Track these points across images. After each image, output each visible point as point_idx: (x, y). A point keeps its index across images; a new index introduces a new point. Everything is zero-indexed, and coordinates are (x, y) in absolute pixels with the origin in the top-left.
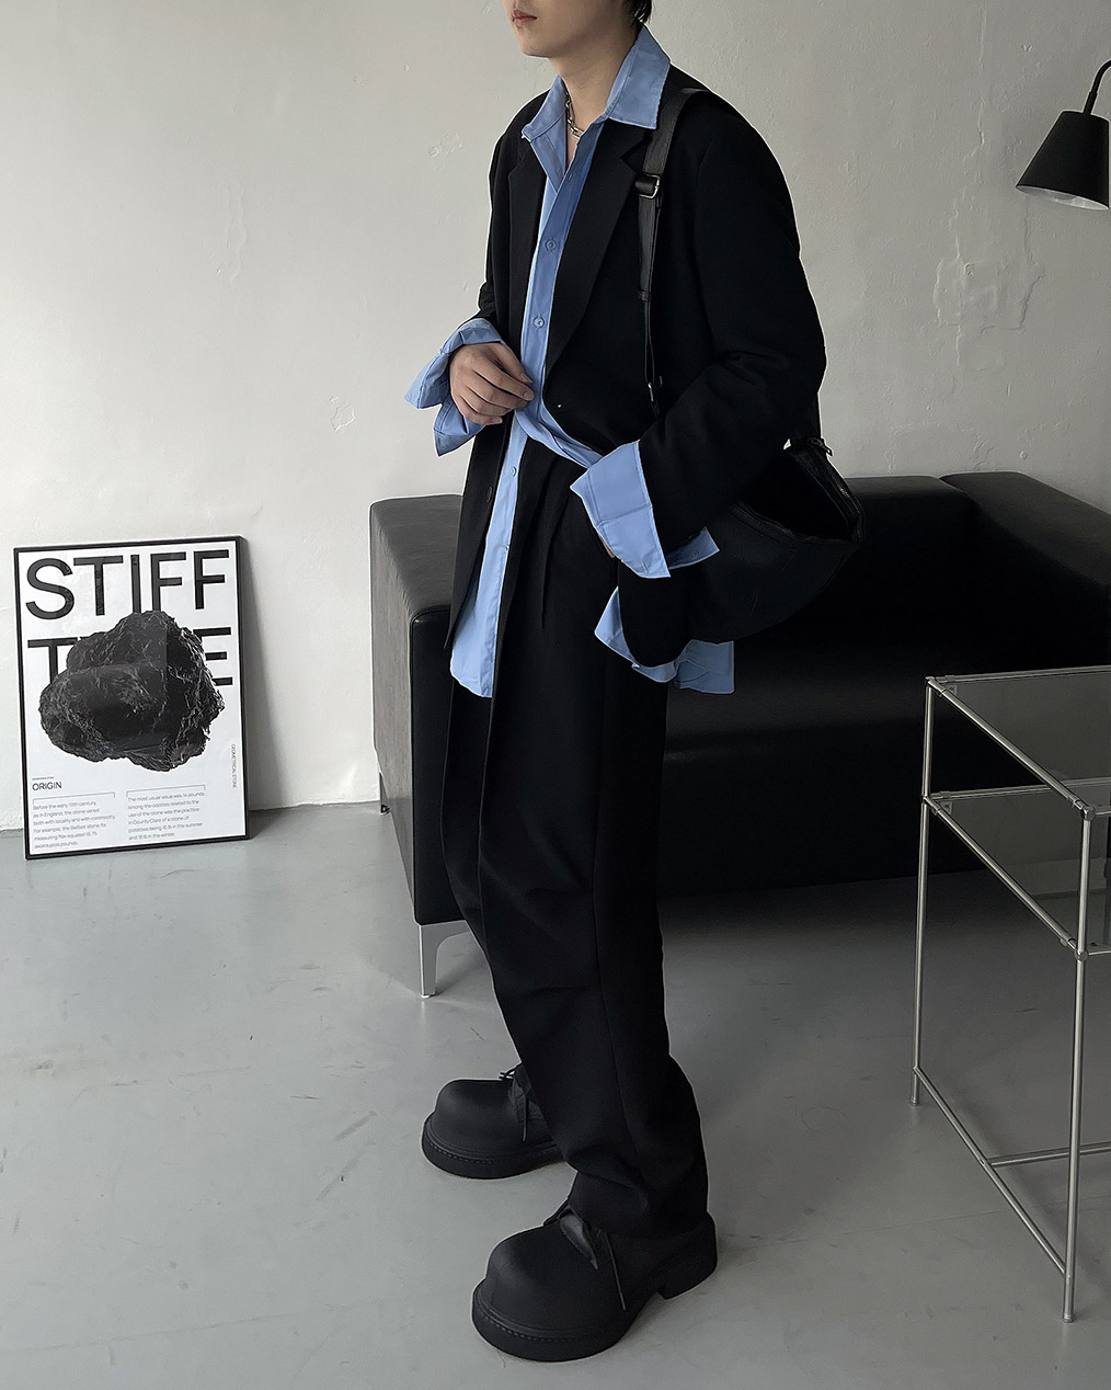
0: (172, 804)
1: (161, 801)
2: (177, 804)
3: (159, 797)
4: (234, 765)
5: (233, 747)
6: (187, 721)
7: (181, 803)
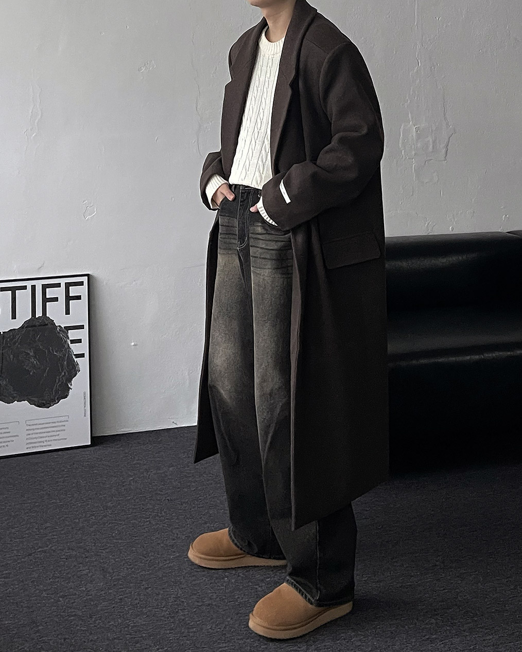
0: (51, 427)
1: (44, 426)
3: (43, 424)
4: (85, 404)
5: (85, 393)
6: (60, 379)
7: (55, 426)
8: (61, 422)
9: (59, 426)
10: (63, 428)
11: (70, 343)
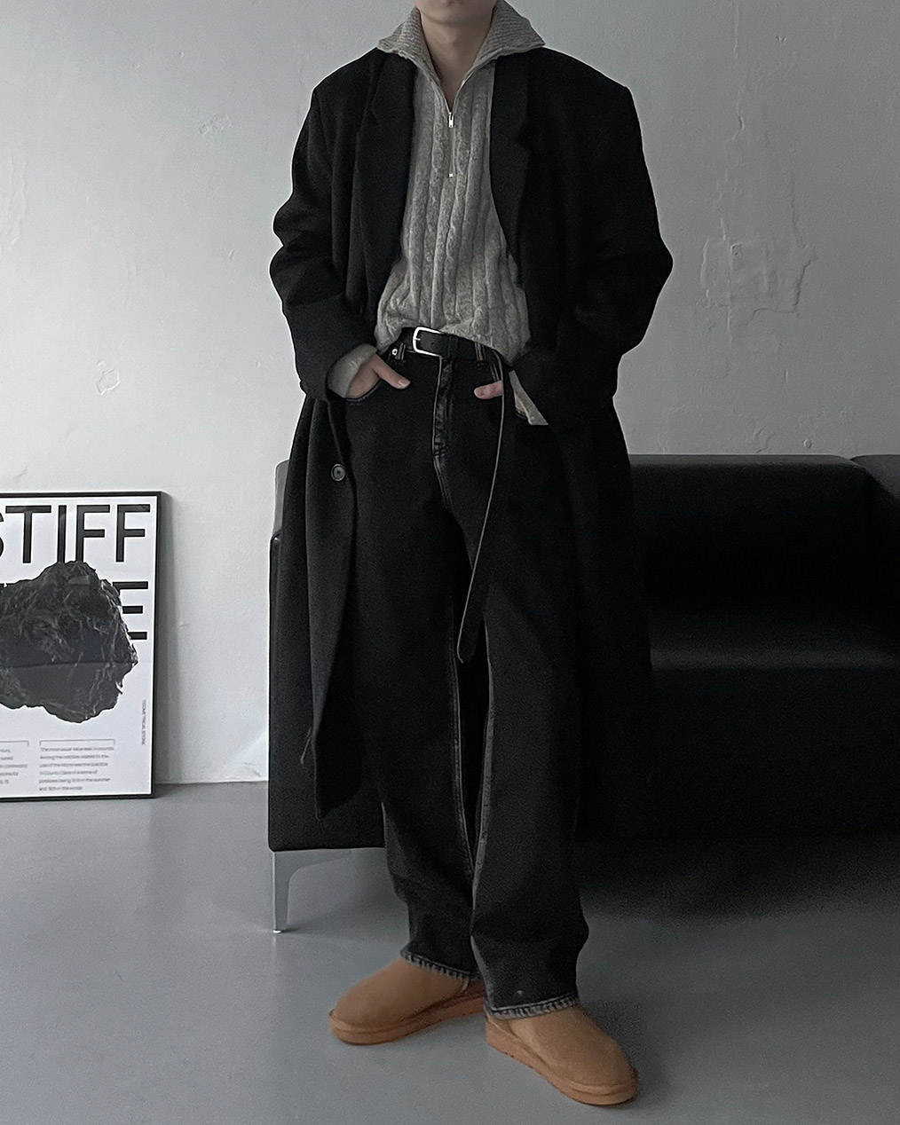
0: (83, 757)
1: (73, 753)
2: (87, 757)
3: (71, 749)
4: (144, 721)
6: (101, 673)
7: (92, 757)
8: (100, 749)
9: (97, 756)
10: (105, 760)
11: (121, 612)
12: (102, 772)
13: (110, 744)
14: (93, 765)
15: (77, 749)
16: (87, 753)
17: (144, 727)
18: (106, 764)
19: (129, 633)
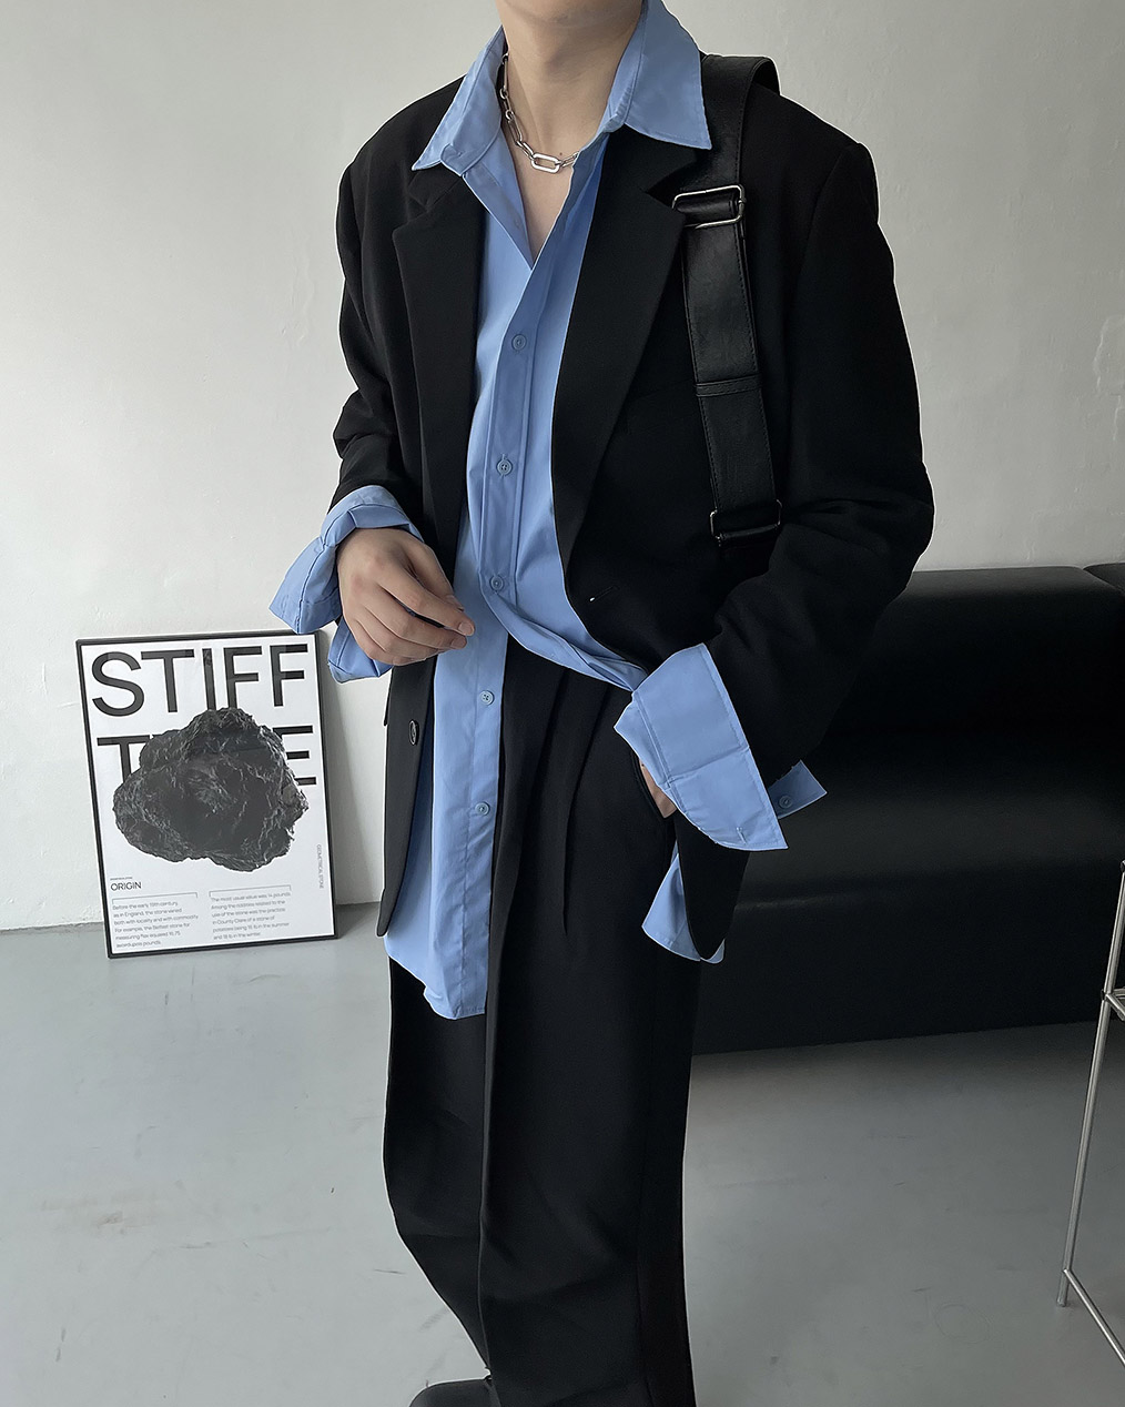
0: (257, 904)
1: (246, 901)
2: (262, 904)
3: (243, 898)
4: (320, 866)
5: (319, 848)
6: (269, 821)
7: (267, 904)
8: (275, 895)
9: (274, 903)
10: (282, 906)
11: (286, 758)
12: (279, 918)
13: (286, 890)
14: (269, 911)
15: (250, 897)
16: (264, 900)
17: (320, 871)
18: (284, 910)
19: (296, 780)
